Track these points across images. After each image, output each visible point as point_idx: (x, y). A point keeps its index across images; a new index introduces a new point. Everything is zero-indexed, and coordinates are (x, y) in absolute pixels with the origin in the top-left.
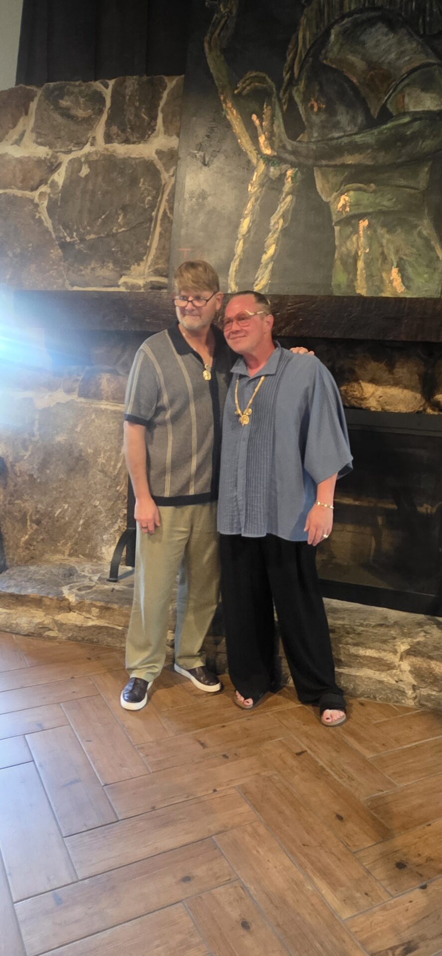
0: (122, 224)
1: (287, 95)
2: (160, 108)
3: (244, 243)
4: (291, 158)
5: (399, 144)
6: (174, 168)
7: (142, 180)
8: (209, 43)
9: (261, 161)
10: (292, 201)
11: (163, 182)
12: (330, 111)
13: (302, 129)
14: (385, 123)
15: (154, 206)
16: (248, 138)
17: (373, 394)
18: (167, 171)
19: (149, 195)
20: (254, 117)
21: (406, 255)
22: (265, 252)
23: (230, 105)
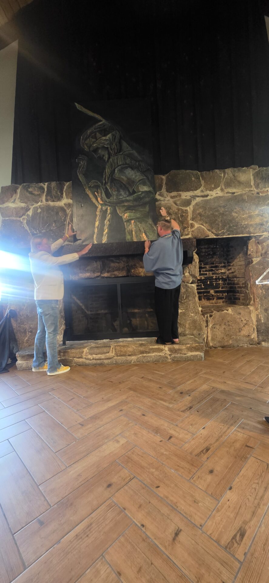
0: (54, 226)
1: (105, 187)
2: (64, 191)
3: (97, 229)
4: (109, 204)
5: (139, 199)
6: (71, 209)
7: (60, 213)
8: (79, 172)
9: (100, 205)
10: (111, 216)
11: (67, 213)
12: (118, 191)
13: (111, 196)
14: (135, 194)
15: (65, 220)
16: (95, 199)
17: (142, 271)
18: (68, 210)
19: (63, 217)
20: (96, 193)
21: (146, 229)
22: (105, 231)
23: (87, 189)
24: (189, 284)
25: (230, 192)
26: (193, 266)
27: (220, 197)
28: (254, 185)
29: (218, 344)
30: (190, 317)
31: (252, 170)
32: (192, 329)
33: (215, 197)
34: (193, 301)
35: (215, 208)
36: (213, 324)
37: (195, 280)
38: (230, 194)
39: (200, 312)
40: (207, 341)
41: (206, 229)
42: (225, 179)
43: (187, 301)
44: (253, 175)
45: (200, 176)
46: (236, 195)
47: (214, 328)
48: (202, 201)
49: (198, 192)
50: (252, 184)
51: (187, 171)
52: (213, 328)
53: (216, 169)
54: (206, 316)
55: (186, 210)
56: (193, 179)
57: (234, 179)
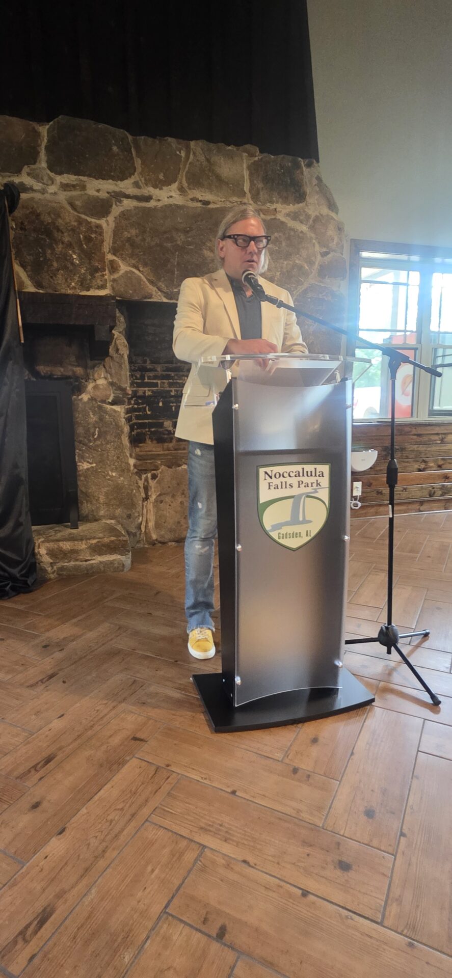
24: (105, 403)
25: (200, 199)
26: (116, 364)
27: (177, 206)
28: (250, 192)
29: (169, 536)
30: (109, 480)
31: (247, 154)
32: (112, 506)
33: (166, 205)
34: (116, 444)
35: (165, 232)
36: (158, 494)
37: (121, 396)
38: (199, 204)
39: (132, 468)
40: (145, 529)
41: (145, 280)
42: (187, 166)
43: (102, 444)
44: (249, 168)
45: (132, 145)
46: (213, 208)
47: (161, 502)
48: (136, 208)
49: (126, 186)
50: (245, 189)
51: (101, 126)
52: (158, 503)
53: (171, 136)
54: (144, 476)
55: (99, 227)
56: (115, 148)
57: (209, 170)
